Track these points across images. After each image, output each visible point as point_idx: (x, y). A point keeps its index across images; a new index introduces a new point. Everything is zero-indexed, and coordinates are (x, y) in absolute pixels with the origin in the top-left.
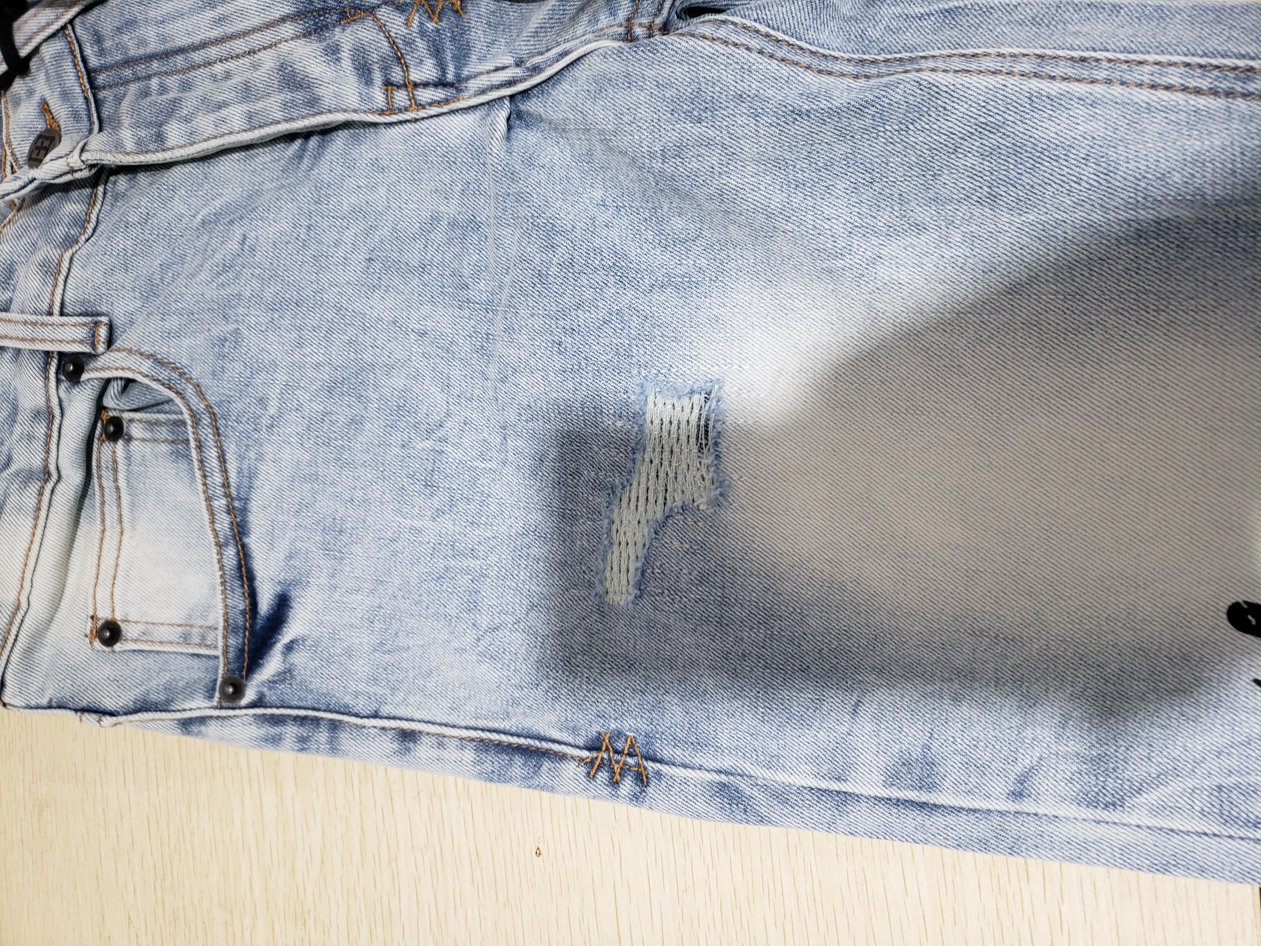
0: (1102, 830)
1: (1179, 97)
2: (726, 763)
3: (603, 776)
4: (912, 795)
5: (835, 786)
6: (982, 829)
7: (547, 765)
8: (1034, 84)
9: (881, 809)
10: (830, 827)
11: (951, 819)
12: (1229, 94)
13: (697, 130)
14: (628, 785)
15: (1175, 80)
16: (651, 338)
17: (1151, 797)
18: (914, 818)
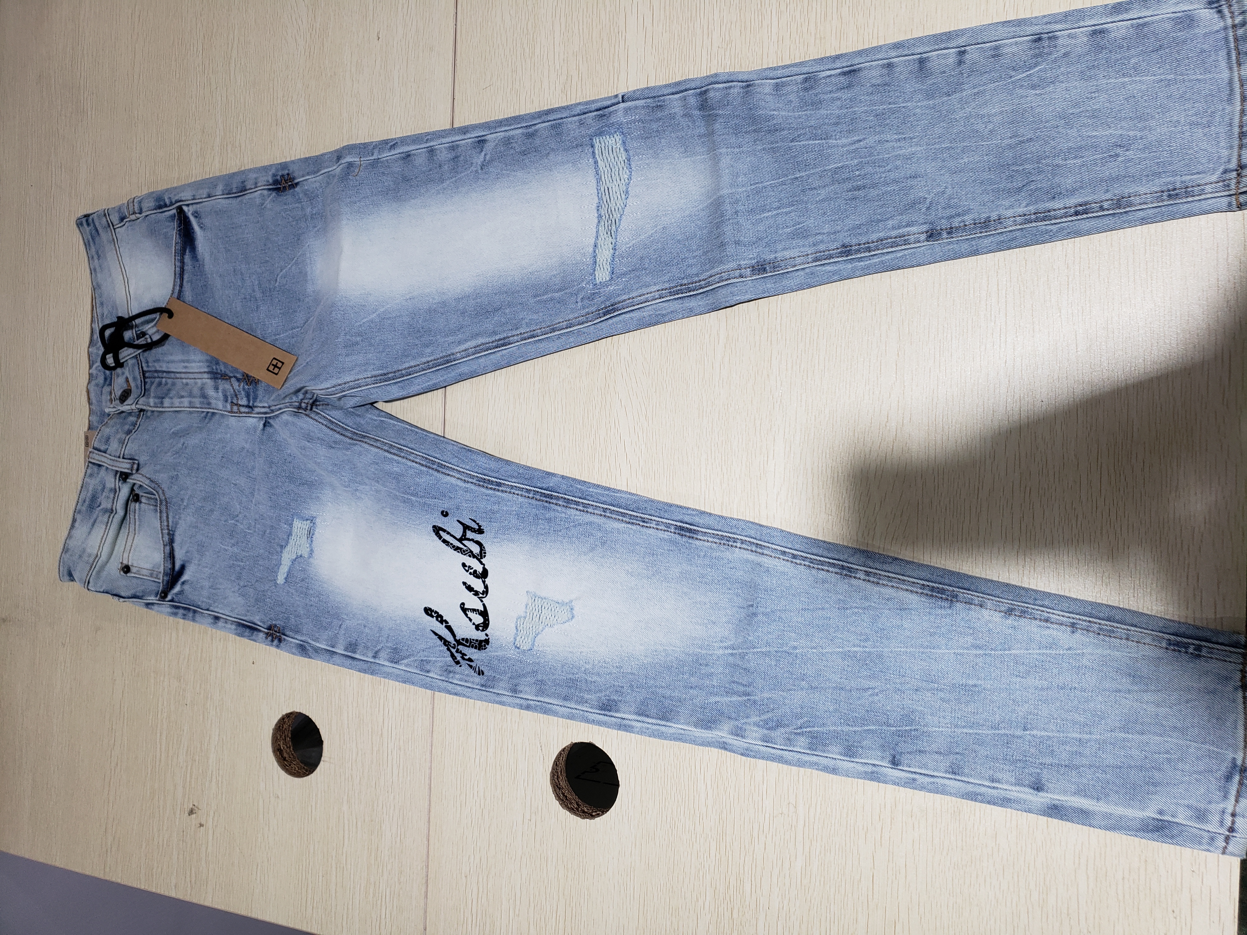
0: (394, 670)
1: (417, 465)
2: (303, 638)
3: (270, 638)
4: (349, 654)
5: (331, 649)
6: (365, 666)
7: (255, 633)
8: (386, 454)
9: (341, 657)
10: (328, 661)
11: (358, 663)
12: (429, 468)
13: (308, 444)
14: (276, 642)
15: (418, 460)
16: (297, 501)
17: (405, 661)
18: (349, 661)
